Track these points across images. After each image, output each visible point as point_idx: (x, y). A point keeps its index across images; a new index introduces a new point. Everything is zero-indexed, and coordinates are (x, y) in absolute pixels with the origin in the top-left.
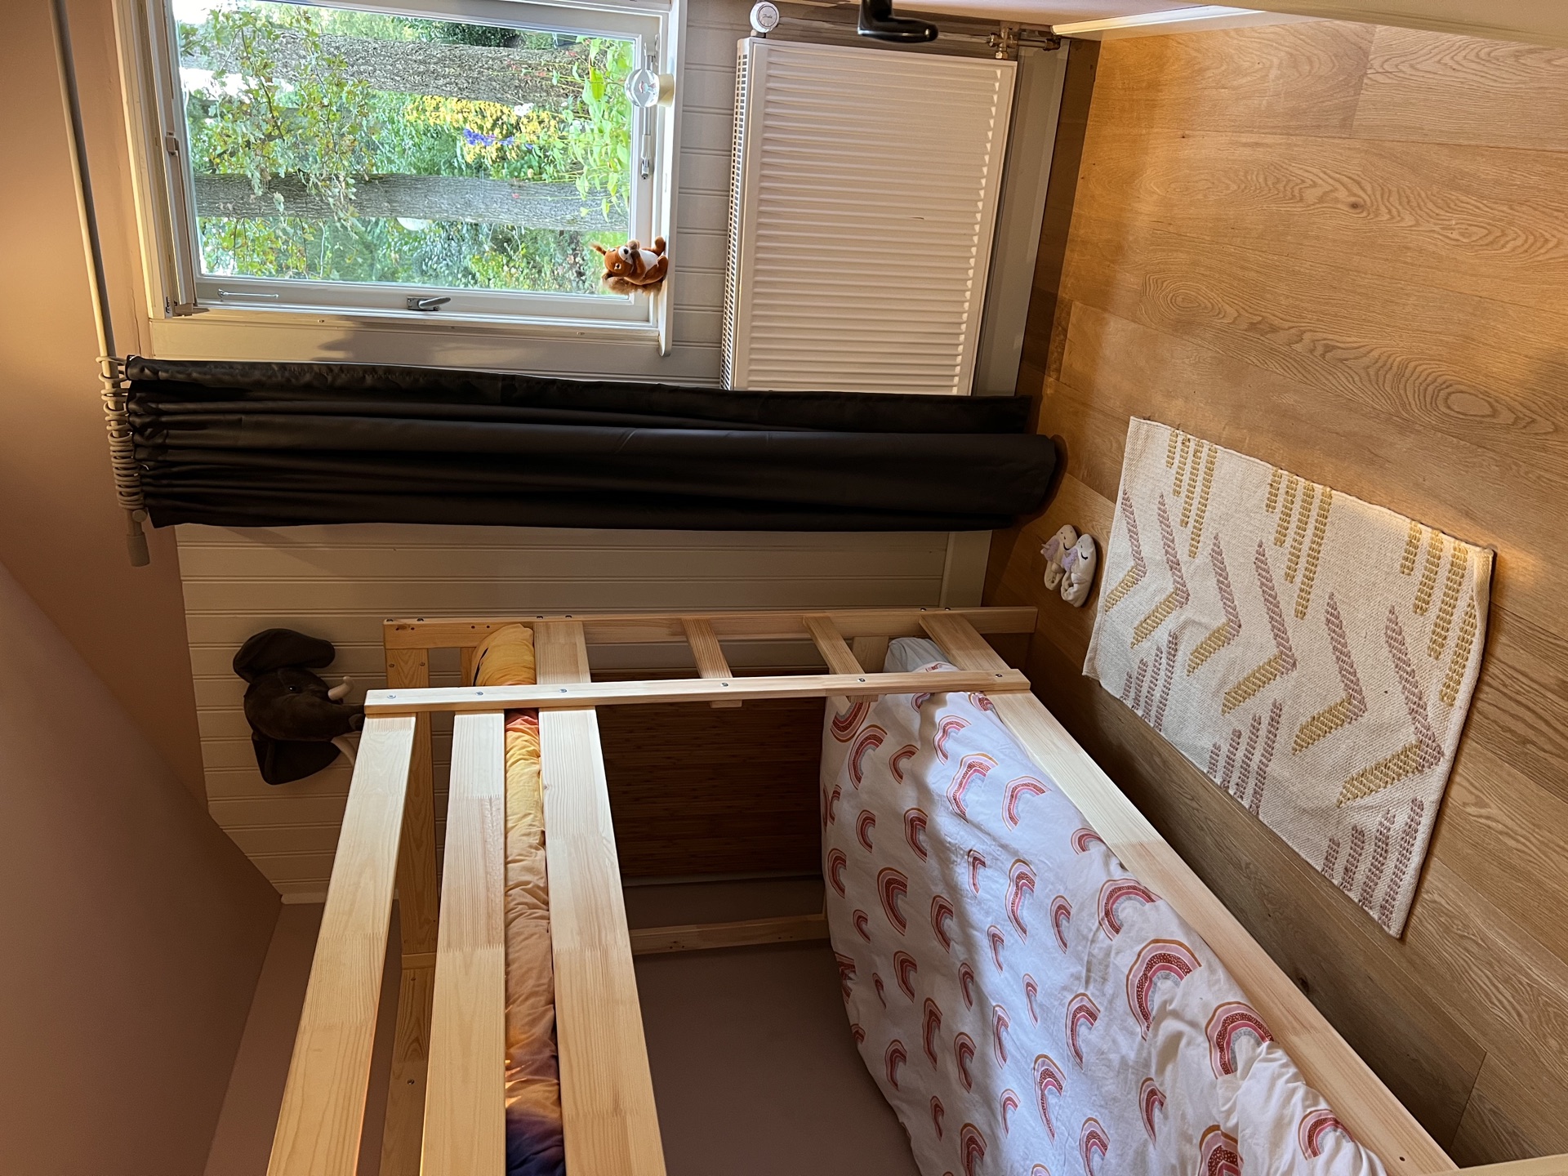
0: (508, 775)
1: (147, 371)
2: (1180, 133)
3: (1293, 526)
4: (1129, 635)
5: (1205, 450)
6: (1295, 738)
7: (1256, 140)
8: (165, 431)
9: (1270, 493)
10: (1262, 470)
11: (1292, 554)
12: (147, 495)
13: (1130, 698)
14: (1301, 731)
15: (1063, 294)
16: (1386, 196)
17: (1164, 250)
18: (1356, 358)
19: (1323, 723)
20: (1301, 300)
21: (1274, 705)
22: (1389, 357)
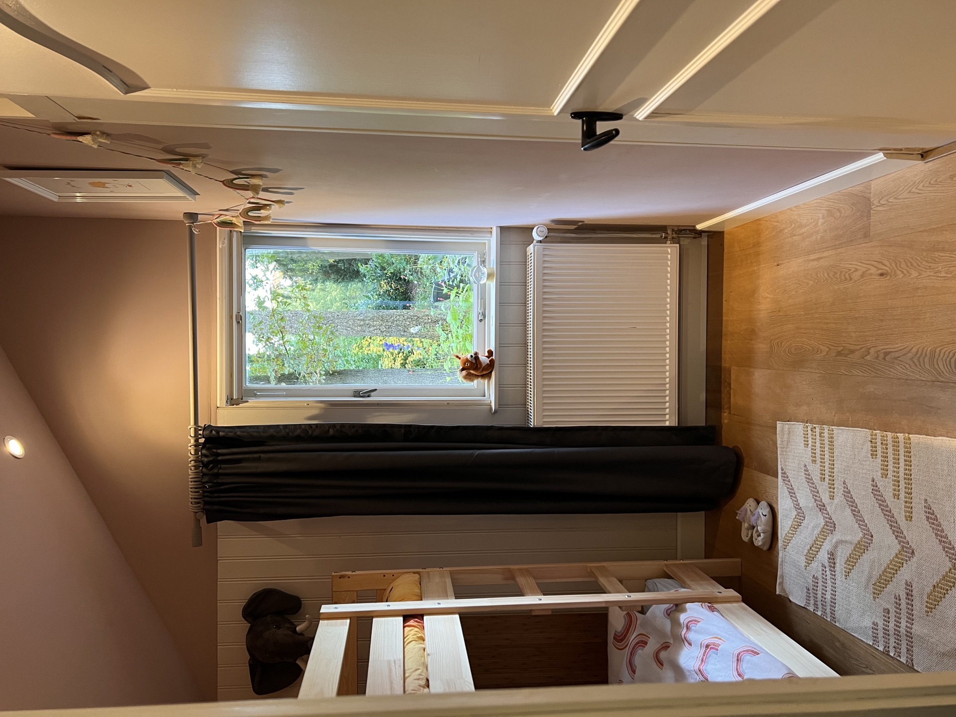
0: (405, 650)
1: (214, 432)
2: (776, 264)
3: (891, 463)
4: (802, 561)
5: (826, 431)
6: (926, 604)
7: (818, 257)
8: (219, 466)
9: (872, 447)
10: (863, 434)
11: (894, 481)
12: (206, 503)
13: (811, 605)
14: (928, 598)
15: (725, 364)
16: (898, 265)
17: (779, 326)
18: (904, 355)
19: (941, 588)
20: (864, 332)
21: (906, 584)
22: (923, 349)
